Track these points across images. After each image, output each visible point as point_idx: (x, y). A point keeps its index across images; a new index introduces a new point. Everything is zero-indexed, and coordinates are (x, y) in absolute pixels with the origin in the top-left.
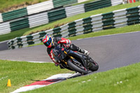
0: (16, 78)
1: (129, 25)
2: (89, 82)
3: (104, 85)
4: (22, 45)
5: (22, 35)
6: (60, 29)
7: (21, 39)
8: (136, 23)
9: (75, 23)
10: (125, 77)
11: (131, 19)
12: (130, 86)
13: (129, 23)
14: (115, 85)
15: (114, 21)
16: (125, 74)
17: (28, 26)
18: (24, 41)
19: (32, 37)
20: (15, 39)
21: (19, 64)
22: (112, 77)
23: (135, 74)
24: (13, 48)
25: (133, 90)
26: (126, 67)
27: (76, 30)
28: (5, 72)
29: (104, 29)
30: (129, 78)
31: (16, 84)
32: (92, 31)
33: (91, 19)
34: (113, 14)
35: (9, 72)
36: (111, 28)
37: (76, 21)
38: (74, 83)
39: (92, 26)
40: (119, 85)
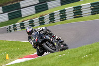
0: (12, 53)
1: (92, 15)
2: (64, 56)
3: (74, 58)
4: (17, 29)
5: (16, 23)
6: (44, 18)
7: (16, 25)
8: (97, 14)
9: (54, 14)
10: (89, 52)
11: (93, 11)
12: (93, 58)
13: (93, 13)
14: (82, 57)
15: (82, 12)
16: (90, 50)
17: (21, 16)
18: (18, 27)
19: (24, 24)
20: (12, 25)
21: (14, 43)
22: (80, 52)
23: (96, 50)
24: (11, 31)
25: (95, 61)
26: (90, 45)
27: (55, 18)
28: (5, 49)
29: (75, 18)
30: (93, 53)
31: (12, 57)
32: (66, 20)
33: (65, 10)
34: (81, 7)
35: (7, 49)
36: (80, 17)
37: (54, 12)
38: (53, 56)
39: (66, 15)
40: (85, 58)
